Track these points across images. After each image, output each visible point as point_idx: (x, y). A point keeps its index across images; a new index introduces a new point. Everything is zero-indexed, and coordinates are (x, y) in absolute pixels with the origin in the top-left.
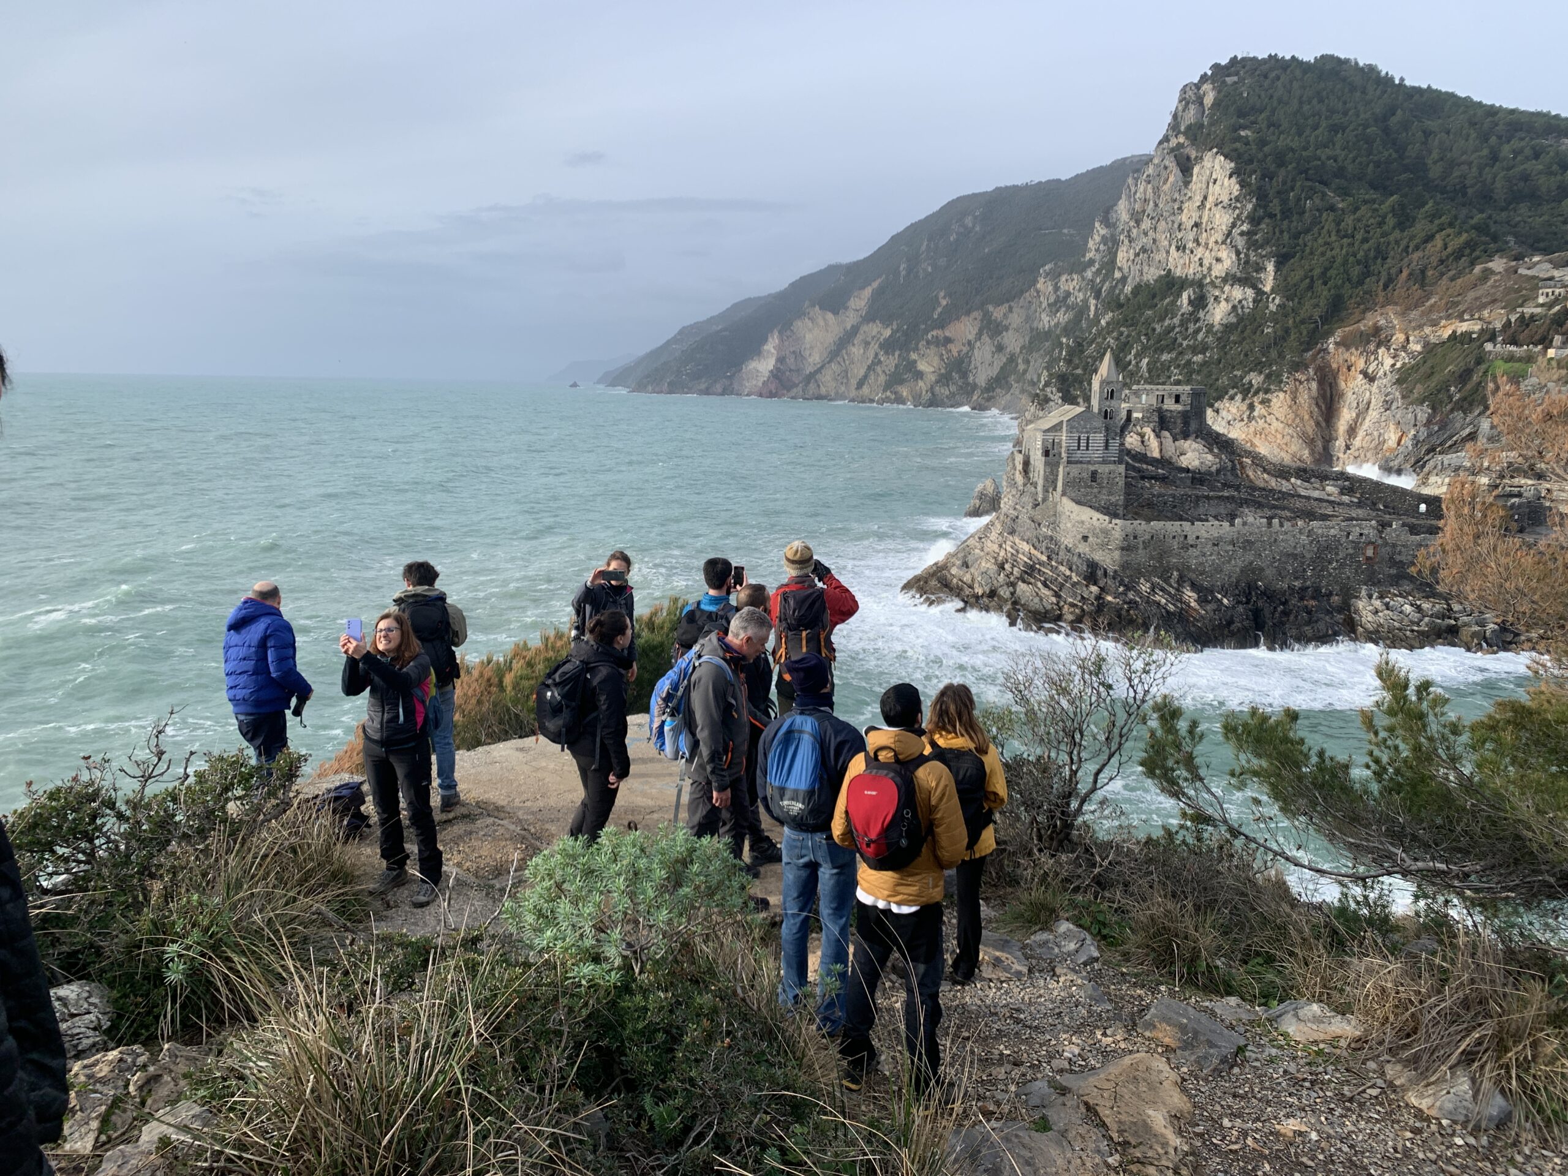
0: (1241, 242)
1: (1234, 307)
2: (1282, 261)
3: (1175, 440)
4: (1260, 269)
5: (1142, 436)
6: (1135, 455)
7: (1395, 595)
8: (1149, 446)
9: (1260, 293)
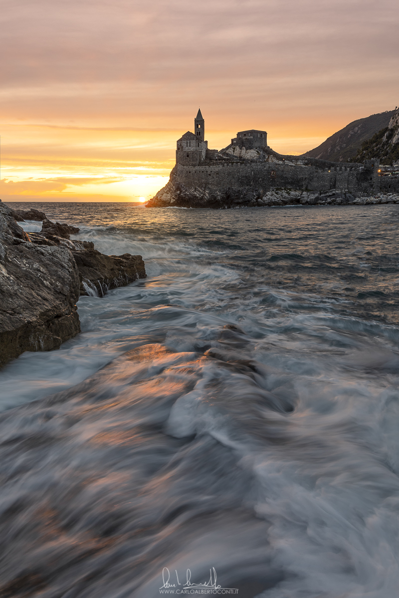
3: (247, 149)
5: (234, 149)
6: (227, 155)
7: (283, 190)
8: (235, 152)
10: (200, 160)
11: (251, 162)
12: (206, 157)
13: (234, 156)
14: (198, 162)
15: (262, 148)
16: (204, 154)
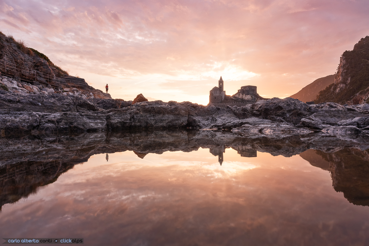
0: (344, 74)
1: (341, 89)
2: (352, 77)
3: (246, 95)
4: (347, 79)
6: (236, 97)
8: (240, 96)
9: (346, 85)
10: (222, 100)
11: (248, 101)
12: (225, 98)
13: (239, 98)
14: (220, 101)
15: (254, 95)
16: (223, 97)
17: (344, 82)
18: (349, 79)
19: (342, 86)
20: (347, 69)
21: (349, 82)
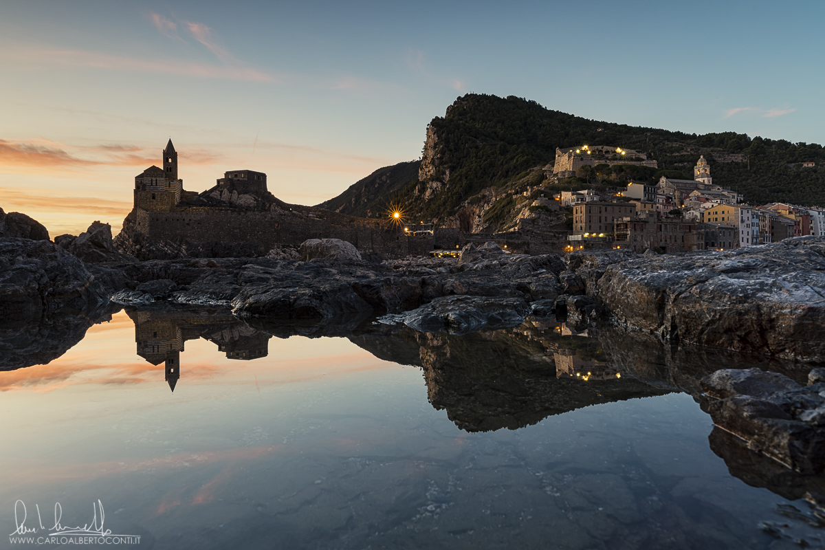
0: (437, 162)
1: (433, 191)
2: (452, 169)
3: (239, 194)
4: (444, 173)
5: (222, 192)
6: (212, 199)
7: (291, 247)
8: (223, 196)
9: (444, 184)
10: (172, 204)
11: (246, 210)
12: (181, 199)
13: (222, 201)
14: (170, 206)
15: (261, 194)
16: (177, 196)
17: (437, 177)
18: (447, 173)
19: (435, 185)
20: (443, 153)
21: (447, 177)
